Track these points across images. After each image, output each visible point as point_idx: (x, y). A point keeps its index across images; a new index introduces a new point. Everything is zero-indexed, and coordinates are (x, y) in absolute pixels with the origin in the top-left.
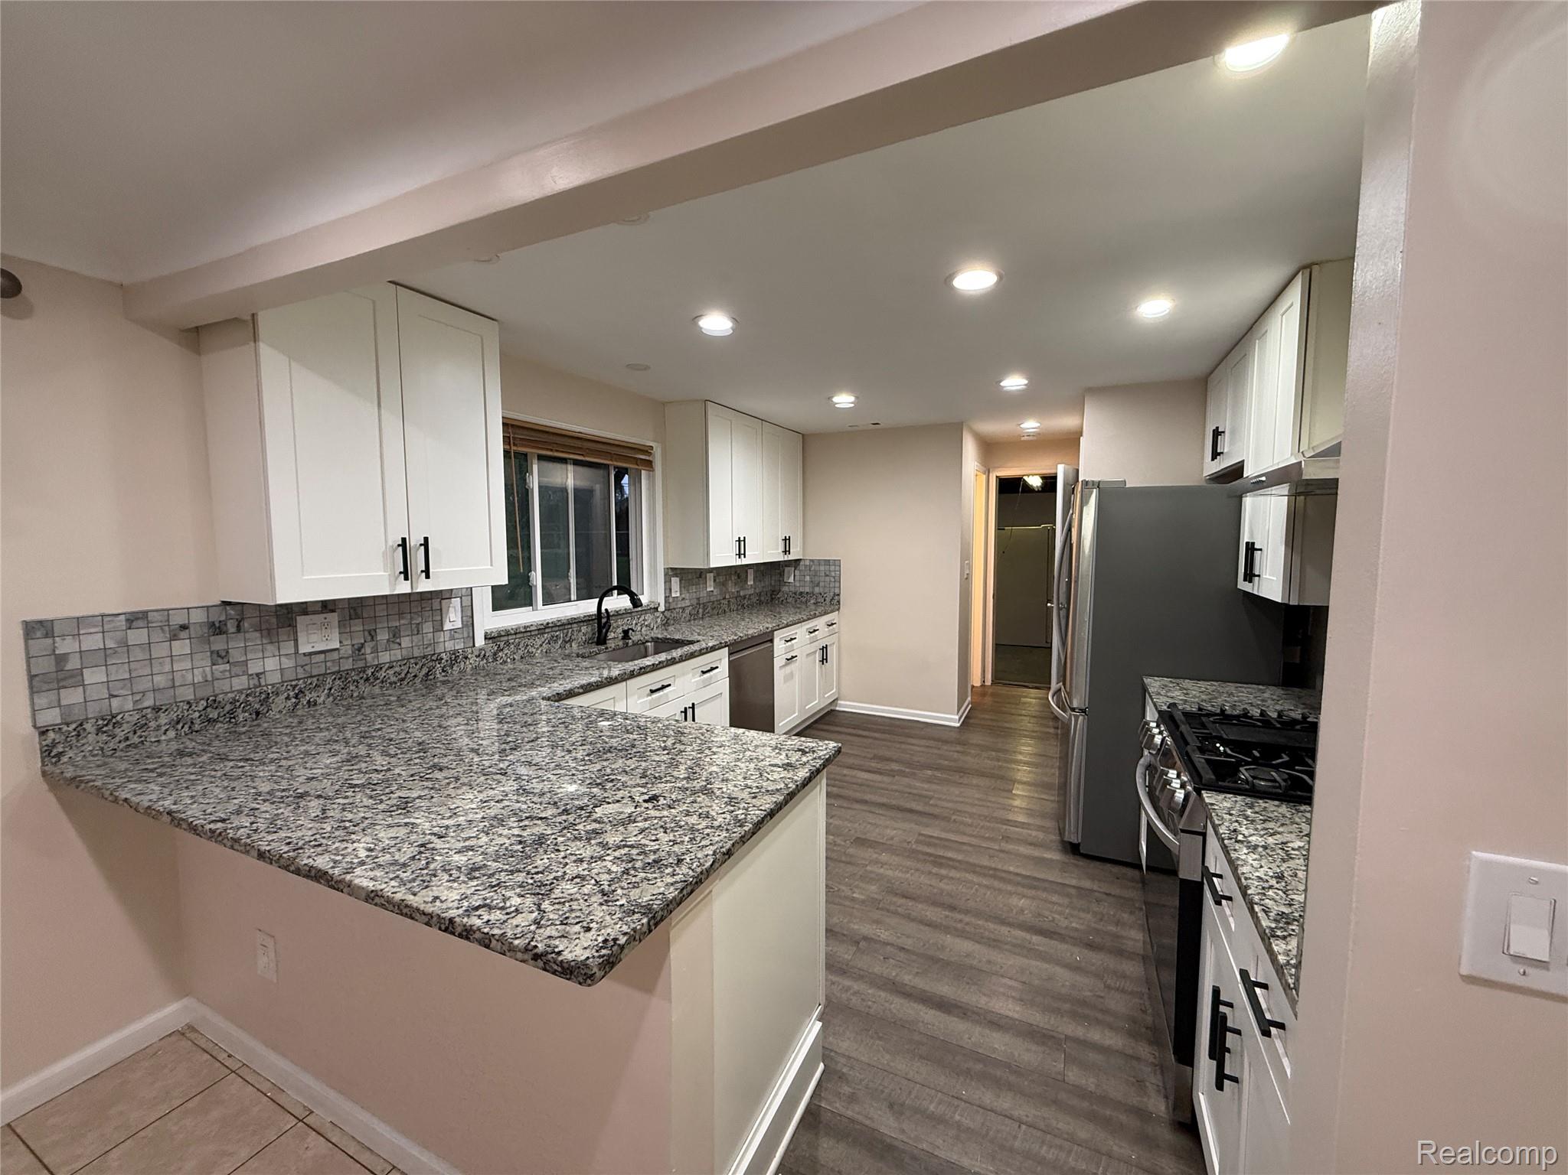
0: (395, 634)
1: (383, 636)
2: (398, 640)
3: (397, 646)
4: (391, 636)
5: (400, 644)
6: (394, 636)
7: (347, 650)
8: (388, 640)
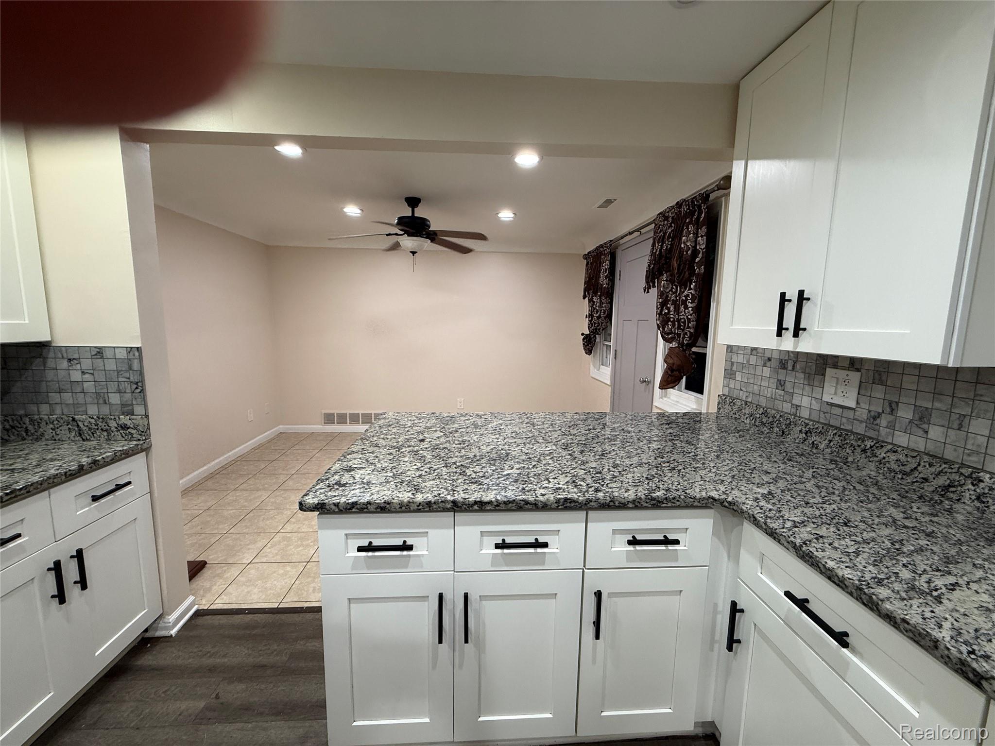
0: (923, 418)
1: (905, 413)
2: (925, 426)
3: (921, 433)
4: (917, 417)
5: (927, 432)
6: (921, 419)
7: (862, 414)
8: (911, 422)
